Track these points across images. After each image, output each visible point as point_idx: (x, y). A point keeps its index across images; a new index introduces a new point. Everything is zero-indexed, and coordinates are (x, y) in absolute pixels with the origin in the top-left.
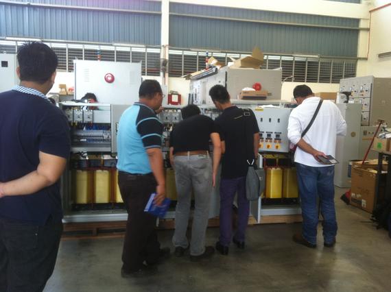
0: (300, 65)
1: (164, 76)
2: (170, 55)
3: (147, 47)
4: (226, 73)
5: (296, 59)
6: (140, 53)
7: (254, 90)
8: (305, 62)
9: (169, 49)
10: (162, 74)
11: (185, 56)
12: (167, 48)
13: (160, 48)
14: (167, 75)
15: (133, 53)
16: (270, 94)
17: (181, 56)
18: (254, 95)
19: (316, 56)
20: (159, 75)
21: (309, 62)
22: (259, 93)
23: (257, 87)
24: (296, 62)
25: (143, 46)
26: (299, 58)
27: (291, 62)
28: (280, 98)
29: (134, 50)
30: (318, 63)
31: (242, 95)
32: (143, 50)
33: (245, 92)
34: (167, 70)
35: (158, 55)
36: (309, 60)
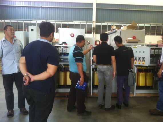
0: (153, 28)
1: (94, 34)
2: (96, 25)
3: (87, 22)
4: (120, 32)
5: (151, 25)
6: (84, 25)
7: (132, 39)
8: (155, 27)
9: (96, 23)
10: (92, 33)
11: (102, 25)
12: (95, 22)
13: (92, 22)
14: (95, 33)
15: (81, 25)
16: (140, 41)
17: (101, 25)
18: (132, 41)
19: (161, 24)
21: (157, 27)
22: (135, 40)
23: (134, 38)
24: (151, 27)
25: (85, 22)
26: (153, 25)
27: (149, 27)
28: (144, 43)
29: (82, 23)
30: (161, 27)
31: (127, 41)
32: (85, 23)
33: (129, 40)
34: (95, 31)
35: (91, 25)
36: (157, 26)
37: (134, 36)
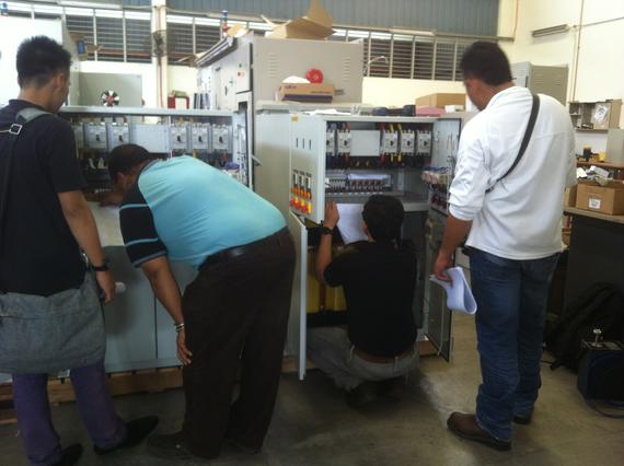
0: (403, 47)
1: (160, 63)
2: (169, 25)
3: (124, 9)
4: (251, 46)
5: (397, 38)
6: (113, 20)
7: (306, 81)
8: (410, 43)
9: (168, 13)
10: (154, 60)
11: (198, 27)
12: (163, 12)
13: (150, 11)
14: (164, 60)
15: (99, 19)
16: (340, 92)
17: (190, 26)
18: (308, 93)
19: (430, 33)
20: (150, 62)
21: (418, 44)
22: (317, 89)
23: (315, 76)
24: (396, 42)
25: (118, 7)
26: (401, 35)
27: (388, 42)
28: (361, 101)
29: (101, 14)
30: (431, 45)
31: (283, 92)
32: (118, 15)
33: (290, 86)
34: (165, 52)
35: (147, 24)
36: (418, 40)
37: (317, 68)
